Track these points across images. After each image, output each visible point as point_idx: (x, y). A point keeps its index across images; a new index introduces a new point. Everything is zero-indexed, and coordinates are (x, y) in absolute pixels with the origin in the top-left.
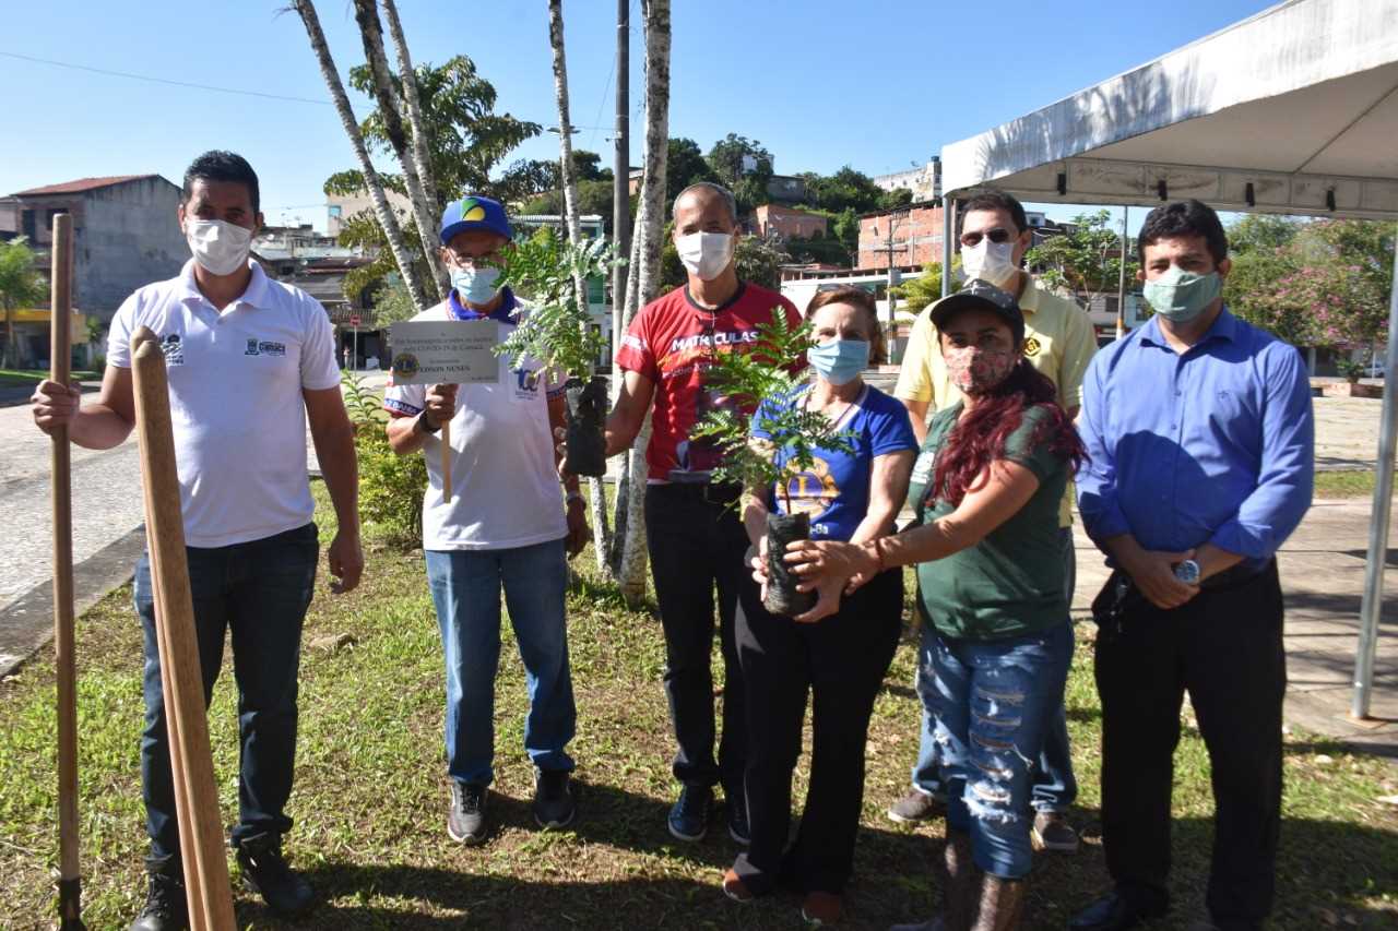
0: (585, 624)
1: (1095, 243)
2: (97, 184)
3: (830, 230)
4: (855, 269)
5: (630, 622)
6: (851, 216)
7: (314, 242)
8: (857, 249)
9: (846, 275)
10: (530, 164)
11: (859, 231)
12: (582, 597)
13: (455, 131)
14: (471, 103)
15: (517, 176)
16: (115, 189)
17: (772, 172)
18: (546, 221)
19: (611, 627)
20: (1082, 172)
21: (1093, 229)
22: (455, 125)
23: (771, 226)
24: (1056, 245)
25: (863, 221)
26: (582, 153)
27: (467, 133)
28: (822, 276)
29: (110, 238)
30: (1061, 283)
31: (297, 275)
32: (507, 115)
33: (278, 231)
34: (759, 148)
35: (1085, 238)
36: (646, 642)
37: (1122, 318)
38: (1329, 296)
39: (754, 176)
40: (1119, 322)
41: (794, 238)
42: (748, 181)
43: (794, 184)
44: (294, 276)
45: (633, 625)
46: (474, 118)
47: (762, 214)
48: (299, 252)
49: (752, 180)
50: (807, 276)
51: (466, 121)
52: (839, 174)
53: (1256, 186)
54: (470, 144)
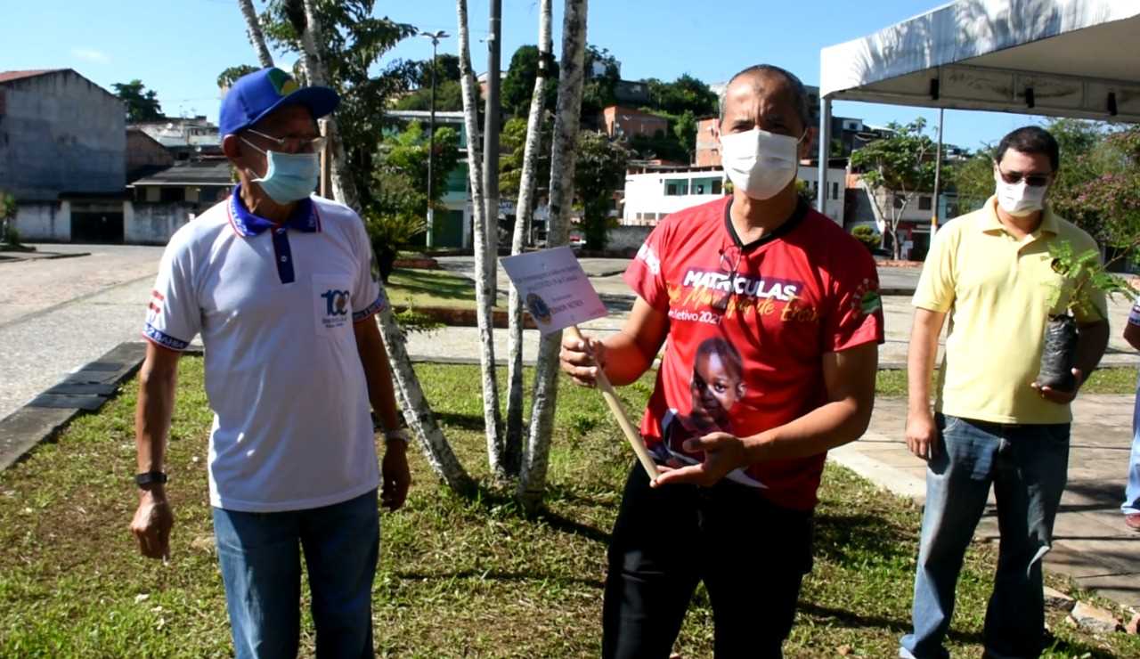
0: (481, 534)
1: (912, 147)
2: (17, 76)
3: (671, 130)
4: (692, 166)
5: (528, 533)
6: (690, 119)
7: (208, 131)
8: (694, 148)
9: (685, 171)
10: (407, 63)
11: (696, 132)
12: (477, 504)
13: (337, 32)
14: (354, 5)
15: (394, 74)
16: (33, 81)
17: (618, 76)
18: (417, 117)
19: (509, 538)
20: (954, 78)
21: (911, 134)
22: (338, 26)
23: (618, 125)
24: (877, 148)
25: (701, 123)
26: (449, 56)
27: (349, 34)
28: (663, 171)
29: (27, 124)
30: (881, 182)
31: (192, 161)
32: (386, 18)
33: (176, 121)
34: (608, 55)
35: (903, 143)
36: (546, 557)
37: (937, 215)
38: (1125, 200)
39: (602, 79)
40: (934, 219)
41: (638, 136)
42: (597, 84)
43: (638, 88)
44: (188, 161)
45: (532, 537)
46: (356, 20)
47: (610, 115)
48: (194, 140)
49: (601, 84)
50: (650, 171)
51: (348, 22)
52: (679, 80)
53: (1118, 97)
54: (352, 43)
